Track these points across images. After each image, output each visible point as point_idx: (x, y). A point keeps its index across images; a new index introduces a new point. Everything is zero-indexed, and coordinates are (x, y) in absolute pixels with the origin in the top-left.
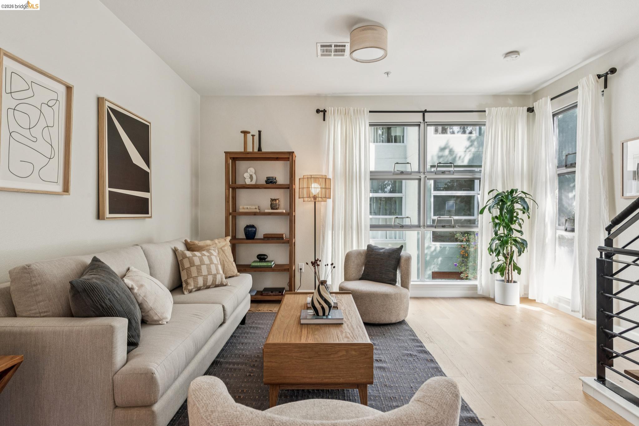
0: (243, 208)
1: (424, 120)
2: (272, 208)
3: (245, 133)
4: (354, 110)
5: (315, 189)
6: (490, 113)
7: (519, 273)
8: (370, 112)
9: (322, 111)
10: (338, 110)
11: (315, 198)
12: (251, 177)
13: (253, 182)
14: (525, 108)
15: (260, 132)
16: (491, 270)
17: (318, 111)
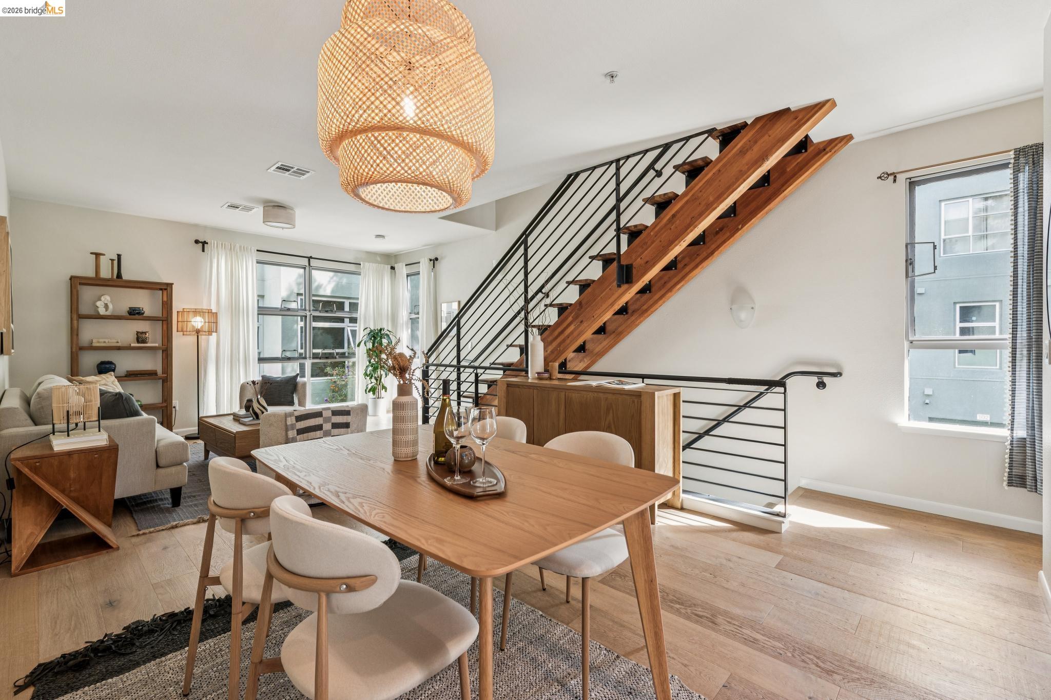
0: (99, 342)
1: (309, 264)
2: (138, 342)
3: (97, 255)
4: (240, 247)
5: (198, 322)
6: (364, 267)
7: (386, 391)
8: (257, 251)
9: (201, 242)
10: (222, 244)
11: (198, 332)
12: (106, 306)
13: (108, 313)
14: (389, 267)
15: (119, 256)
16: (366, 390)
17: (197, 242)
